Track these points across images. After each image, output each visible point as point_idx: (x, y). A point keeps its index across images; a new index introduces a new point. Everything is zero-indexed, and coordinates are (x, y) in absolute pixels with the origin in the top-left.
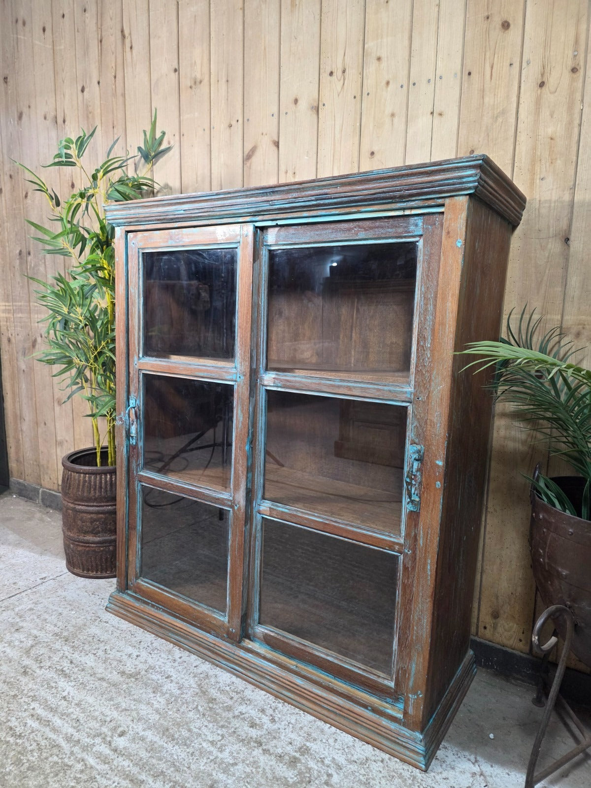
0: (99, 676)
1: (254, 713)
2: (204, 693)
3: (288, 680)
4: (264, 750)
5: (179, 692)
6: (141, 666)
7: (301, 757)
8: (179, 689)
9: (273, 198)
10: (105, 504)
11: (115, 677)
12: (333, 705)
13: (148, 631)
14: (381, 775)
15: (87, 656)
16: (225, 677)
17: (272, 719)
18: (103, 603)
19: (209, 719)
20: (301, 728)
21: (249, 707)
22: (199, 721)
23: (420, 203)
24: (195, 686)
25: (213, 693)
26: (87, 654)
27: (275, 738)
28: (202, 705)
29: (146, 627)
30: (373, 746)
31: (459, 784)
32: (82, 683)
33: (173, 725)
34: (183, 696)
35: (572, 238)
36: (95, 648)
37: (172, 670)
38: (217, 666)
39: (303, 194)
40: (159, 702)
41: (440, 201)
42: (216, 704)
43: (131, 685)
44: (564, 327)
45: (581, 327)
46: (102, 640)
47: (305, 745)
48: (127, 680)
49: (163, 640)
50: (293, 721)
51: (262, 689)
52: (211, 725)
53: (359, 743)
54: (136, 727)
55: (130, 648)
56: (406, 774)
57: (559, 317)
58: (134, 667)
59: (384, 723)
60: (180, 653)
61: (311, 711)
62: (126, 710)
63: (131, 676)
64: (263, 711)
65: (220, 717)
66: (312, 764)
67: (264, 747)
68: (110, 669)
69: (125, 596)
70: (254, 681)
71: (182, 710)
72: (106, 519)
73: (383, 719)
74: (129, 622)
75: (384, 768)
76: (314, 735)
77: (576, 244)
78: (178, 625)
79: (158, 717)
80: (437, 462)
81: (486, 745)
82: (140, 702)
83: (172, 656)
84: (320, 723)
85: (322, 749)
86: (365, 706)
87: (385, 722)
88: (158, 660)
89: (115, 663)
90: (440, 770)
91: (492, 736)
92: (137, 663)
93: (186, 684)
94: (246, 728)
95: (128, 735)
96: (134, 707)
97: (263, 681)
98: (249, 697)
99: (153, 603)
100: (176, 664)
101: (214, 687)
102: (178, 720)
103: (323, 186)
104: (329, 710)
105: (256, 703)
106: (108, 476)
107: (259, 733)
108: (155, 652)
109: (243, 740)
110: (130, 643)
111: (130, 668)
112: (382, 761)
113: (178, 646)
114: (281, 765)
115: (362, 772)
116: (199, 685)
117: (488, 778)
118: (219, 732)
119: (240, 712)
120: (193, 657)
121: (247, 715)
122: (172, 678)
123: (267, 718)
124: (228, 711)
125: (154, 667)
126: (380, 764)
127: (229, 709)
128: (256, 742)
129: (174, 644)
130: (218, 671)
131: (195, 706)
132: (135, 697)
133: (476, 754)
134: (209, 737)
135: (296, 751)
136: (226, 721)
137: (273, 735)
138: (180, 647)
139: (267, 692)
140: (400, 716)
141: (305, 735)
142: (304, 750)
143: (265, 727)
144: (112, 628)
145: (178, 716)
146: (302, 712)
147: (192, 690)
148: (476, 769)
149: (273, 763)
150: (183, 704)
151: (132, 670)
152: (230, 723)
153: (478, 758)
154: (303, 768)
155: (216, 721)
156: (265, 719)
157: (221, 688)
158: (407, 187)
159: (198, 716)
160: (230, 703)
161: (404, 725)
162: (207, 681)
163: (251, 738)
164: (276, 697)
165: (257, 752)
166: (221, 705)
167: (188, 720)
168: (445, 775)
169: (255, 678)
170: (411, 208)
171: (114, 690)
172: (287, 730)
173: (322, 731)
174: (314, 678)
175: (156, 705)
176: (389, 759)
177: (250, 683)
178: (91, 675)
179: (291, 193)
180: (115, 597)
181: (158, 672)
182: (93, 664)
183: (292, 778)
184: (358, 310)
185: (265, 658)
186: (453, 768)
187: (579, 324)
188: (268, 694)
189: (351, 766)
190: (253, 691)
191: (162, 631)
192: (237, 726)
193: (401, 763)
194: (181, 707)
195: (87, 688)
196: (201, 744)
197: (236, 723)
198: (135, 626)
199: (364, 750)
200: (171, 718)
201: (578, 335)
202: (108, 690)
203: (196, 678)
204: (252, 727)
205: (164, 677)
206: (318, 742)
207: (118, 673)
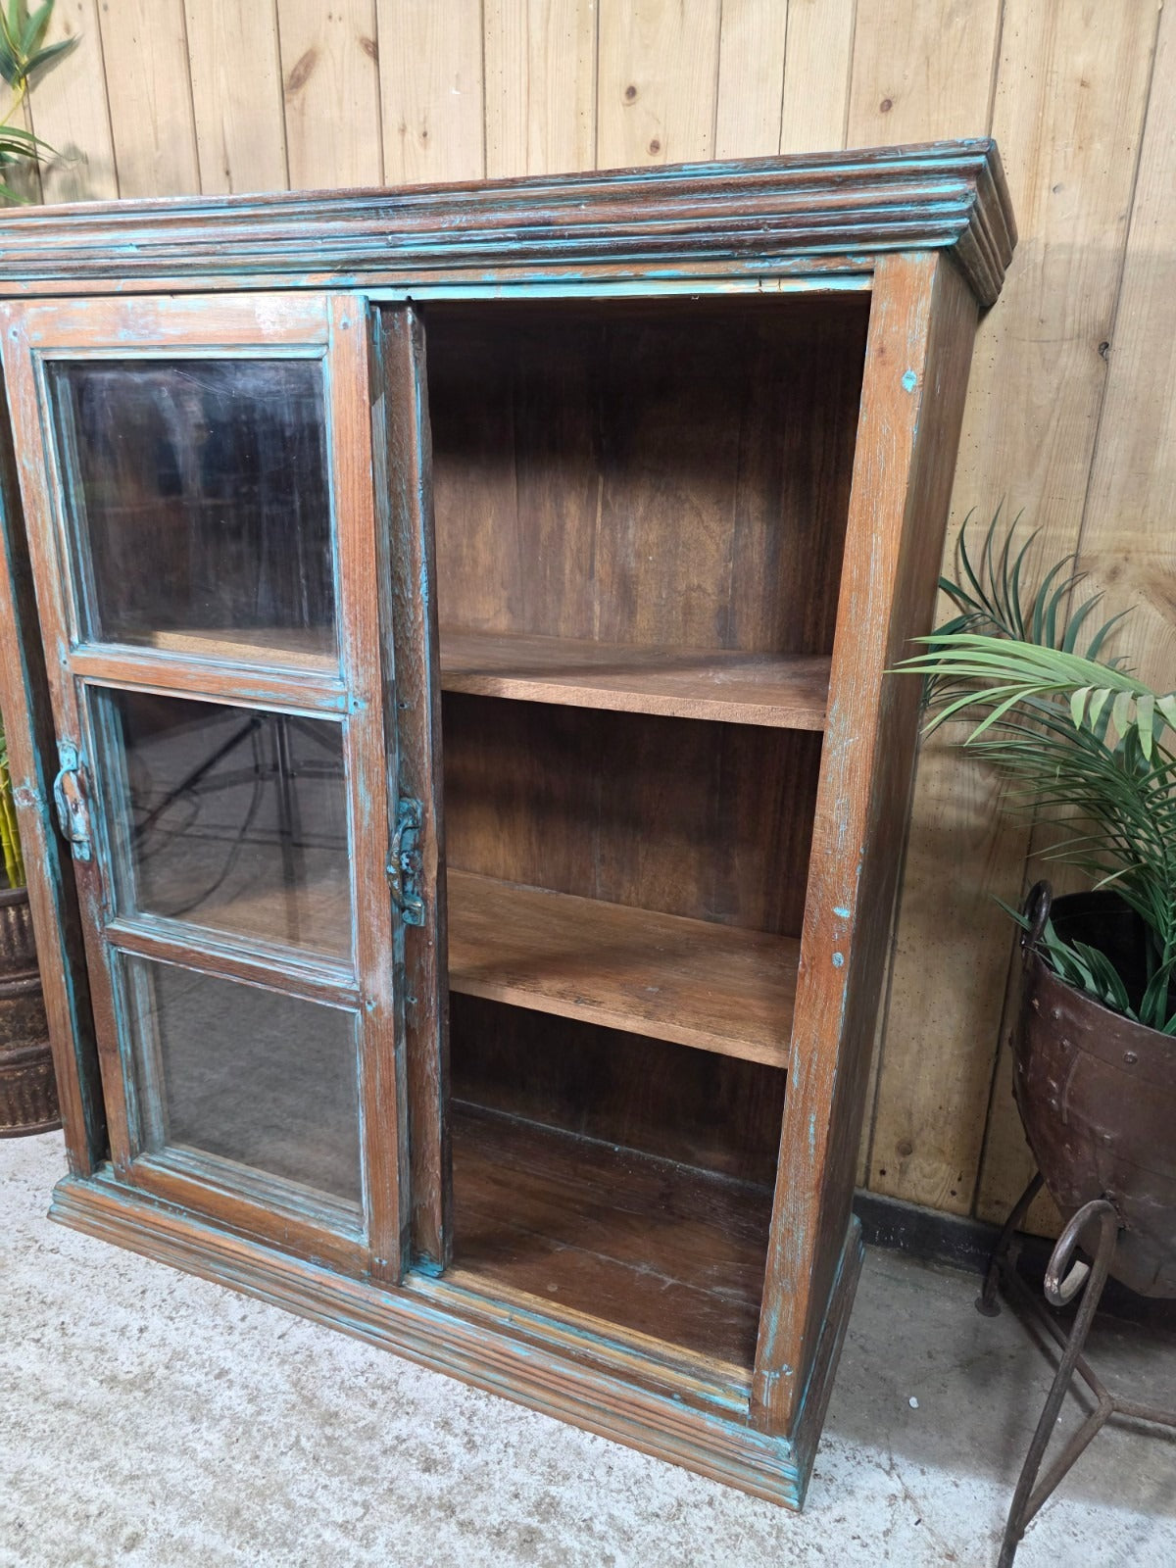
0: (56, 1397)
1: (426, 1433)
2: (309, 1401)
3: (494, 1350)
4: (461, 1524)
5: (251, 1409)
6: (153, 1356)
7: (543, 1526)
8: (250, 1401)
9: (396, 224)
10: (13, 976)
11: (95, 1393)
12: (599, 1396)
13: (159, 1261)
14: (712, 1538)
15: (20, 1349)
16: (352, 1353)
17: (469, 1442)
18: (39, 1199)
19: (329, 1467)
20: (534, 1452)
21: (415, 1421)
22: (306, 1477)
23: (807, 265)
24: (287, 1387)
25: (331, 1398)
26: (19, 1344)
27: (480, 1489)
28: (310, 1433)
29: (152, 1252)
30: (688, 1468)
31: (868, 1528)
32: (17, 1424)
33: (249, 1497)
34: (262, 1418)
35: (1117, 343)
36: (34, 1323)
37: (229, 1353)
38: (331, 1327)
39: (484, 218)
40: (209, 1441)
41: (862, 262)
42: (341, 1425)
43: (136, 1408)
44: (1083, 553)
45: (1121, 555)
46: (49, 1300)
47: (547, 1494)
48: (125, 1397)
49: (197, 1278)
50: (514, 1439)
51: (438, 1371)
52: (335, 1483)
53: (658, 1468)
54: (161, 1519)
55: (122, 1311)
56: (762, 1525)
57: (1074, 532)
58: (137, 1361)
59: (709, 1424)
60: (242, 1306)
61: (550, 1409)
62: (133, 1477)
63: (133, 1385)
64: (446, 1425)
65: (355, 1458)
66: (568, 1539)
67: (462, 1517)
68: (79, 1377)
69: (91, 1186)
70: (418, 1355)
71: (264, 1456)
72: (19, 1008)
73: (706, 1415)
74: (109, 1242)
75: (716, 1518)
76: (562, 1465)
77: (1126, 359)
78: (227, 1245)
79: (210, 1482)
80: (837, 911)
81: (906, 1424)
82: (164, 1450)
83: (224, 1317)
84: (572, 1434)
85: (585, 1497)
86: (668, 1394)
87: (711, 1422)
88: (192, 1333)
89: (90, 1357)
90: (827, 1501)
91: (913, 1402)
92: (142, 1348)
93: (265, 1387)
94: (415, 1476)
95: (146, 1544)
96: (150, 1468)
97: (438, 1354)
98: (410, 1396)
99: (162, 1200)
100: (236, 1338)
101: (329, 1383)
102: (259, 1482)
103: (540, 199)
104: (588, 1406)
105: (427, 1408)
106: (12, 913)
107: (445, 1483)
108: (183, 1312)
109: (413, 1507)
110: (119, 1299)
111: (128, 1363)
112: (710, 1503)
113: (234, 1289)
114: (503, 1554)
115: (674, 1537)
116: (295, 1385)
117: (921, 1503)
118: (357, 1496)
119: (397, 1438)
120: (274, 1312)
121: (412, 1443)
122: (230, 1377)
123: (458, 1441)
124: (370, 1438)
125: (186, 1352)
126: (707, 1510)
127: (370, 1433)
128: (440, 1507)
129: (224, 1284)
130: (333, 1340)
131: (293, 1439)
132: (150, 1439)
133: (889, 1449)
134: (334, 1513)
135: (530, 1514)
136: (369, 1466)
137: (476, 1482)
138: (241, 1291)
139: (449, 1374)
140: (743, 1407)
141: (545, 1469)
142: (547, 1508)
143: (456, 1465)
144: (71, 1265)
145: (258, 1472)
146: (530, 1413)
147: (281, 1398)
148: (894, 1486)
149: (485, 1552)
150: (265, 1438)
151: (132, 1368)
152: (377, 1470)
153: (897, 1459)
154: (550, 1553)
155: (345, 1470)
156: (454, 1445)
157: (347, 1384)
158: (774, 219)
159: (303, 1464)
160: (371, 1417)
161: (752, 1425)
162: (312, 1368)
163: (429, 1498)
164: (470, 1384)
165: (448, 1531)
166: (352, 1427)
167: (280, 1478)
168: (836, 1512)
170: (781, 276)
171: (96, 1431)
172: (504, 1464)
173: (579, 1453)
174: (551, 1340)
175: (203, 1454)
176: (724, 1495)
177: (410, 1359)
178: (36, 1400)
180: (70, 1190)
181: (194, 1364)
182: (37, 1368)
184: (606, 505)
185: (438, 1306)
186: (851, 1493)
187: (1118, 550)
188: (453, 1381)
189: (650, 1528)
190: (418, 1378)
191: (192, 1259)
192: (395, 1473)
193: (748, 1501)
194: (260, 1448)
195: (31, 1434)
196: (319, 1536)
197: (390, 1466)
198: (126, 1252)
199: (672, 1483)
200: (242, 1480)
201: (1114, 574)
202: (84, 1431)
203: (286, 1367)
204: (427, 1470)
205: (211, 1377)
206: (574, 1481)
207: (101, 1382)
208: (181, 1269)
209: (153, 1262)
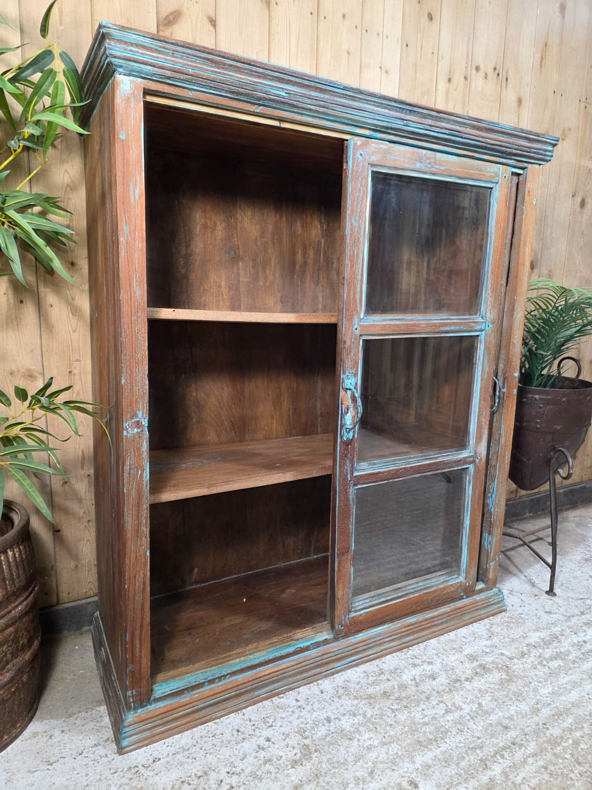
1: (415, 672)
2: (370, 697)
3: (405, 627)
4: (466, 681)
5: (360, 717)
6: (292, 741)
7: (479, 662)
8: (354, 716)
9: (408, 117)
13: (219, 718)
14: (506, 630)
16: (354, 674)
17: (428, 663)
19: (413, 705)
20: (445, 650)
21: (407, 672)
22: (413, 714)
23: (514, 163)
24: (356, 702)
25: (374, 690)
27: (452, 669)
28: (389, 704)
29: (214, 716)
31: (519, 603)
33: (412, 735)
34: (369, 716)
37: (316, 713)
38: (333, 674)
39: (439, 124)
40: (369, 738)
41: (525, 165)
42: (393, 693)
43: (324, 759)
46: (200, 774)
47: (466, 655)
48: (312, 761)
49: (250, 708)
50: (435, 652)
52: (423, 706)
54: (405, 770)
55: (243, 744)
56: (506, 619)
58: (290, 749)
60: (288, 698)
62: (372, 772)
63: (306, 755)
64: (415, 665)
65: (414, 696)
66: (488, 659)
67: (463, 679)
68: (280, 776)
70: (375, 655)
71: (393, 723)
73: (477, 596)
75: (498, 626)
76: (455, 646)
79: (395, 745)
80: (515, 374)
82: (362, 756)
83: (289, 707)
84: (442, 638)
85: (473, 648)
88: (289, 722)
89: (269, 768)
90: (506, 605)
92: (284, 744)
93: (350, 708)
94: (435, 683)
95: (418, 780)
96: (370, 764)
98: (392, 668)
100: (308, 707)
101: (365, 688)
102: (406, 729)
103: (459, 122)
105: (402, 666)
107: (444, 677)
108: (270, 721)
109: (450, 690)
110: (233, 743)
111: (288, 753)
112: (492, 624)
114: (485, 676)
115: (500, 637)
116: (357, 699)
117: (515, 590)
118: (435, 703)
119: (412, 680)
121: (417, 677)
122: (333, 718)
123: (425, 665)
124: (406, 687)
125: (301, 728)
126: (494, 626)
127: (403, 686)
128: (455, 683)
129: (266, 699)
130: (339, 678)
131: (389, 710)
132: (350, 759)
134: (438, 712)
135: (472, 663)
136: (421, 693)
137: (449, 669)
138: (278, 694)
139: (390, 653)
140: (483, 586)
141: (453, 651)
142: (472, 658)
143: (437, 671)
144: (179, 756)
145: (400, 727)
147: (361, 705)
149: (483, 680)
150: (382, 718)
151: (294, 752)
152: (424, 692)
154: (492, 665)
155: (418, 701)
156: (427, 667)
157: (370, 683)
159: (406, 712)
160: (395, 683)
161: (487, 590)
162: (351, 690)
163: (449, 684)
164: (399, 650)
165: (467, 685)
166: (396, 690)
167: (409, 722)
168: (509, 605)
169: (375, 651)
171: (327, 779)
172: (445, 659)
173: (452, 640)
175: (376, 743)
177: (374, 659)
179: (427, 118)
180: (137, 720)
181: (313, 728)
183: (502, 675)
188: (393, 654)
189: (494, 640)
192: (430, 688)
194: (386, 722)
196: (448, 721)
197: (425, 688)
198: (195, 729)
199: (479, 628)
200: (401, 734)
202: (324, 784)
203: (343, 697)
204: (434, 679)
205: (327, 724)
206: (464, 647)
207: (293, 767)
208: (236, 711)
209: (218, 721)
